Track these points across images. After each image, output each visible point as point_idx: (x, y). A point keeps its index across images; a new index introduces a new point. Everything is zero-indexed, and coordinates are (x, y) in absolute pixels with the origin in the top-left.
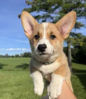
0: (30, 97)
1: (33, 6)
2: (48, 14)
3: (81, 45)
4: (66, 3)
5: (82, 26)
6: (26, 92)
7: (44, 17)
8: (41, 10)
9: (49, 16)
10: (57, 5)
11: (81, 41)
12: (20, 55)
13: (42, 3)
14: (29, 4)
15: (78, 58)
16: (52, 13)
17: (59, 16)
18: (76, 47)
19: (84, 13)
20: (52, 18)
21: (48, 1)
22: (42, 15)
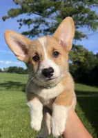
0: (15, 126)
1: (22, 7)
2: (42, 19)
3: (82, 60)
4: (65, 6)
5: (83, 37)
6: (9, 119)
7: (36, 21)
8: (33, 12)
9: (43, 21)
10: (53, 7)
11: (82, 56)
12: (3, 70)
13: (35, 4)
14: (17, 4)
15: (78, 76)
16: (48, 17)
17: (56, 21)
18: (75, 63)
19: (87, 20)
20: (47, 24)
21: (43, 2)
22: (35, 20)
